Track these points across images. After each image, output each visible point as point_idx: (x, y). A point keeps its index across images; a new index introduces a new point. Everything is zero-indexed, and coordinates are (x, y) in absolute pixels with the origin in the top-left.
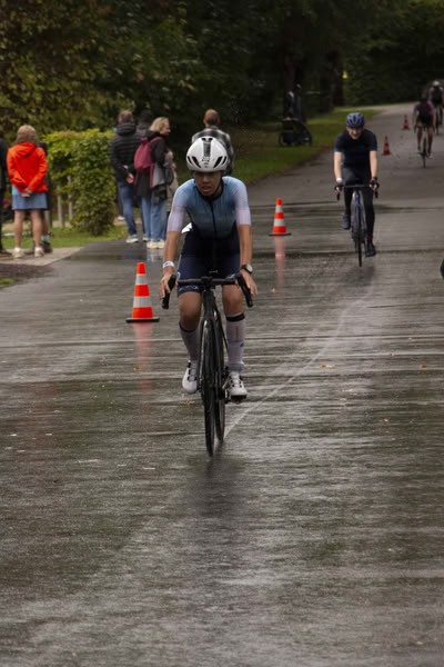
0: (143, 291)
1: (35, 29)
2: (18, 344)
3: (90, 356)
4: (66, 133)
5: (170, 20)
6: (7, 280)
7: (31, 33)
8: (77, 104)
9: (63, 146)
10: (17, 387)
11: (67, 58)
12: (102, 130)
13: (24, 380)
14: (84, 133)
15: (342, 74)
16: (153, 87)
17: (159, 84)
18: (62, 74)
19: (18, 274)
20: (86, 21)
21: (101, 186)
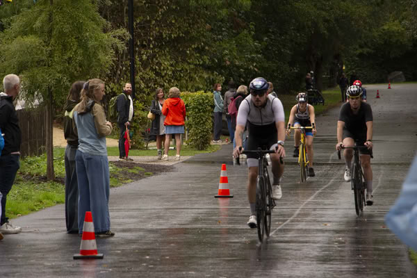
0: (225, 180)
1: (170, 37)
2: (153, 207)
3: (193, 215)
5: (245, 32)
6: (149, 173)
7: (168, 39)
8: (192, 77)
10: (151, 231)
11: (188, 52)
12: (206, 92)
13: (155, 227)
14: (195, 93)
15: (342, 67)
16: (235, 69)
17: (238, 67)
18: (184, 61)
19: (155, 169)
20: (199, 32)
21: (204, 123)
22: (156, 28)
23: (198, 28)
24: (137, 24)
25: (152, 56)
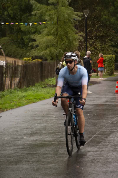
1: (100, 35)
3: (106, 99)
8: (108, 50)
10: (91, 105)
11: (106, 41)
12: (112, 55)
13: (92, 104)
14: (109, 55)
18: (105, 44)
19: (94, 83)
20: (111, 33)
21: (112, 66)
22: (95, 32)
23: (110, 32)
24: (88, 31)
25: (94, 42)
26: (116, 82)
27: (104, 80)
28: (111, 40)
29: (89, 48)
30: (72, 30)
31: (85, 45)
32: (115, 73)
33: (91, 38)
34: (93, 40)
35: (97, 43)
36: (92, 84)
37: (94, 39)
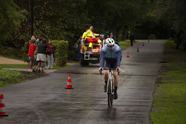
0: (70, 81)
2: (36, 93)
4: (56, 41)
5: (84, 14)
6: (36, 77)
7: (48, 16)
8: (59, 34)
9: (55, 44)
10: (33, 104)
11: (58, 22)
12: (65, 41)
13: (35, 102)
14: (60, 41)
15: (128, 32)
16: (79, 31)
18: (56, 26)
19: (40, 75)
20: (63, 14)
21: (64, 55)
22: (43, 11)
23: (63, 12)
24: (34, 9)
25: (41, 24)
26: (68, 75)
27: (54, 72)
28: (63, 22)
29: (36, 30)
30: (12, 5)
31: (30, 26)
32: (67, 64)
33: (38, 18)
34: (41, 21)
35: (46, 24)
36: (38, 77)
37: (43, 19)
